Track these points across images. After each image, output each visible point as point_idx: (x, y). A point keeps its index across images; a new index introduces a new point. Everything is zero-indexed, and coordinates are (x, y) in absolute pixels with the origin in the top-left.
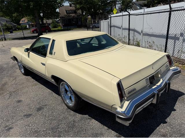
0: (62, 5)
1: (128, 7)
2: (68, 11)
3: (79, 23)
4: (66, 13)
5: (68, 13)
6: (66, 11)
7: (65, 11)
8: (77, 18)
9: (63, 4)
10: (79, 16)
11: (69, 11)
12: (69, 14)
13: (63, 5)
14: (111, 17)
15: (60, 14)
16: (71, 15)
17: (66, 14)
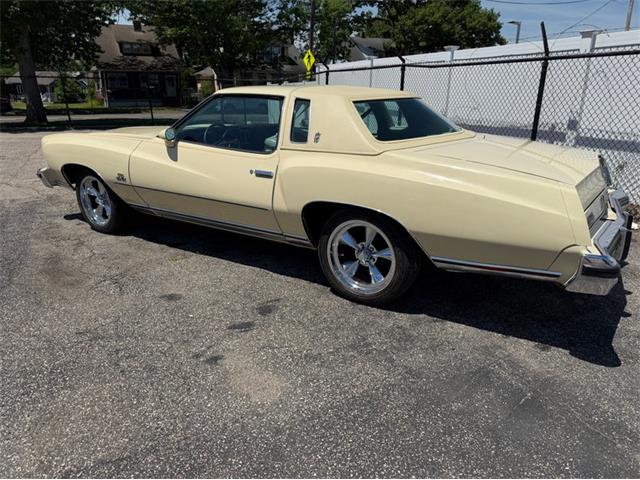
0: (109, 19)
1: (338, 54)
2: (128, 46)
3: (171, 91)
4: (121, 51)
5: (130, 52)
6: (121, 44)
7: (117, 45)
8: (162, 75)
9: (112, 18)
10: (171, 65)
11: (132, 44)
12: (135, 55)
13: (112, 22)
14: (327, 73)
15: (102, 52)
16: (140, 58)
17: (121, 55)
